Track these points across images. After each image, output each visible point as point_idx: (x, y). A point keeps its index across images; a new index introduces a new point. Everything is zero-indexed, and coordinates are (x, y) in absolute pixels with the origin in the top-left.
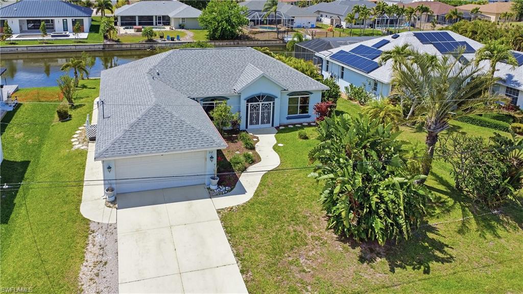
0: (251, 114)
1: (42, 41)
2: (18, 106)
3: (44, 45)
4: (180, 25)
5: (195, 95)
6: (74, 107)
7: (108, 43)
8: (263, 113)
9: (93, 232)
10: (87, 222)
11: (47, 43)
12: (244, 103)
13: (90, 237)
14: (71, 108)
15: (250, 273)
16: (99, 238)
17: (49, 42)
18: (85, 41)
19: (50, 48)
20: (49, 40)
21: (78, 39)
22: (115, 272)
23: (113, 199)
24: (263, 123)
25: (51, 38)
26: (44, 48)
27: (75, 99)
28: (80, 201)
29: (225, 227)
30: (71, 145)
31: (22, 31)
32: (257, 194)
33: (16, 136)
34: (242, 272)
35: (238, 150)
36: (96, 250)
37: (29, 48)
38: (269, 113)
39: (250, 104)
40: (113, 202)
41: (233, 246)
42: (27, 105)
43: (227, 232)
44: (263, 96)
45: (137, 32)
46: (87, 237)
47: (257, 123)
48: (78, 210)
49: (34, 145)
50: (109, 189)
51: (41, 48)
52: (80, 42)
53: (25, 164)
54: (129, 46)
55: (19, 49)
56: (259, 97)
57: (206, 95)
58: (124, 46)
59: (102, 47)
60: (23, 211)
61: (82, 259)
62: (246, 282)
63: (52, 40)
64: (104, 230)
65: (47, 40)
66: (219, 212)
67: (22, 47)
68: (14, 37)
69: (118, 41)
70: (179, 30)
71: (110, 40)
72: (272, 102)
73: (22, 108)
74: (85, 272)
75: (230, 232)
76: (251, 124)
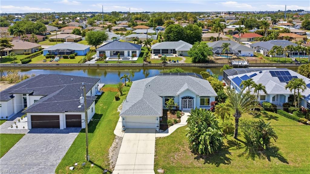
0: (184, 104)
1: (118, 62)
2: (103, 93)
3: (118, 63)
4: (180, 54)
5: (161, 95)
6: (122, 95)
7: (145, 63)
8: (189, 104)
9: (116, 139)
10: (115, 135)
11: (120, 62)
12: (181, 100)
13: (115, 140)
14: (121, 95)
15: (157, 157)
16: (117, 141)
17: (121, 62)
18: (136, 62)
19: (121, 65)
20: (121, 61)
21: (132, 61)
22: (119, 150)
23: (124, 129)
24: (189, 108)
25: (122, 60)
26: (118, 65)
27: (123, 91)
28: (115, 129)
29: (156, 143)
30: (117, 110)
31: (111, 56)
32: (171, 134)
33: (100, 105)
34: (155, 156)
35: (174, 118)
36: (115, 144)
37: (113, 65)
38: (191, 104)
39: (183, 100)
40: (124, 131)
41: (156, 148)
42: (106, 93)
43: (155, 144)
44: (188, 97)
45: (159, 57)
46: (114, 140)
47: (186, 108)
48: (113, 132)
49: (105, 109)
50: (123, 126)
51: (117, 65)
52: (133, 62)
53: (101, 115)
54: (154, 65)
55: (109, 65)
56: (187, 97)
57: (165, 95)
58: (152, 65)
59: (142, 65)
60: (98, 130)
61: (111, 145)
62: (155, 159)
63: (122, 61)
64: (119, 138)
65: (120, 61)
66: (156, 138)
67: (109, 64)
68: (107, 59)
69: (150, 62)
70: (180, 57)
71: (146, 62)
72: (192, 100)
73: (104, 94)
74: (111, 149)
75: (156, 144)
76: (184, 108)
